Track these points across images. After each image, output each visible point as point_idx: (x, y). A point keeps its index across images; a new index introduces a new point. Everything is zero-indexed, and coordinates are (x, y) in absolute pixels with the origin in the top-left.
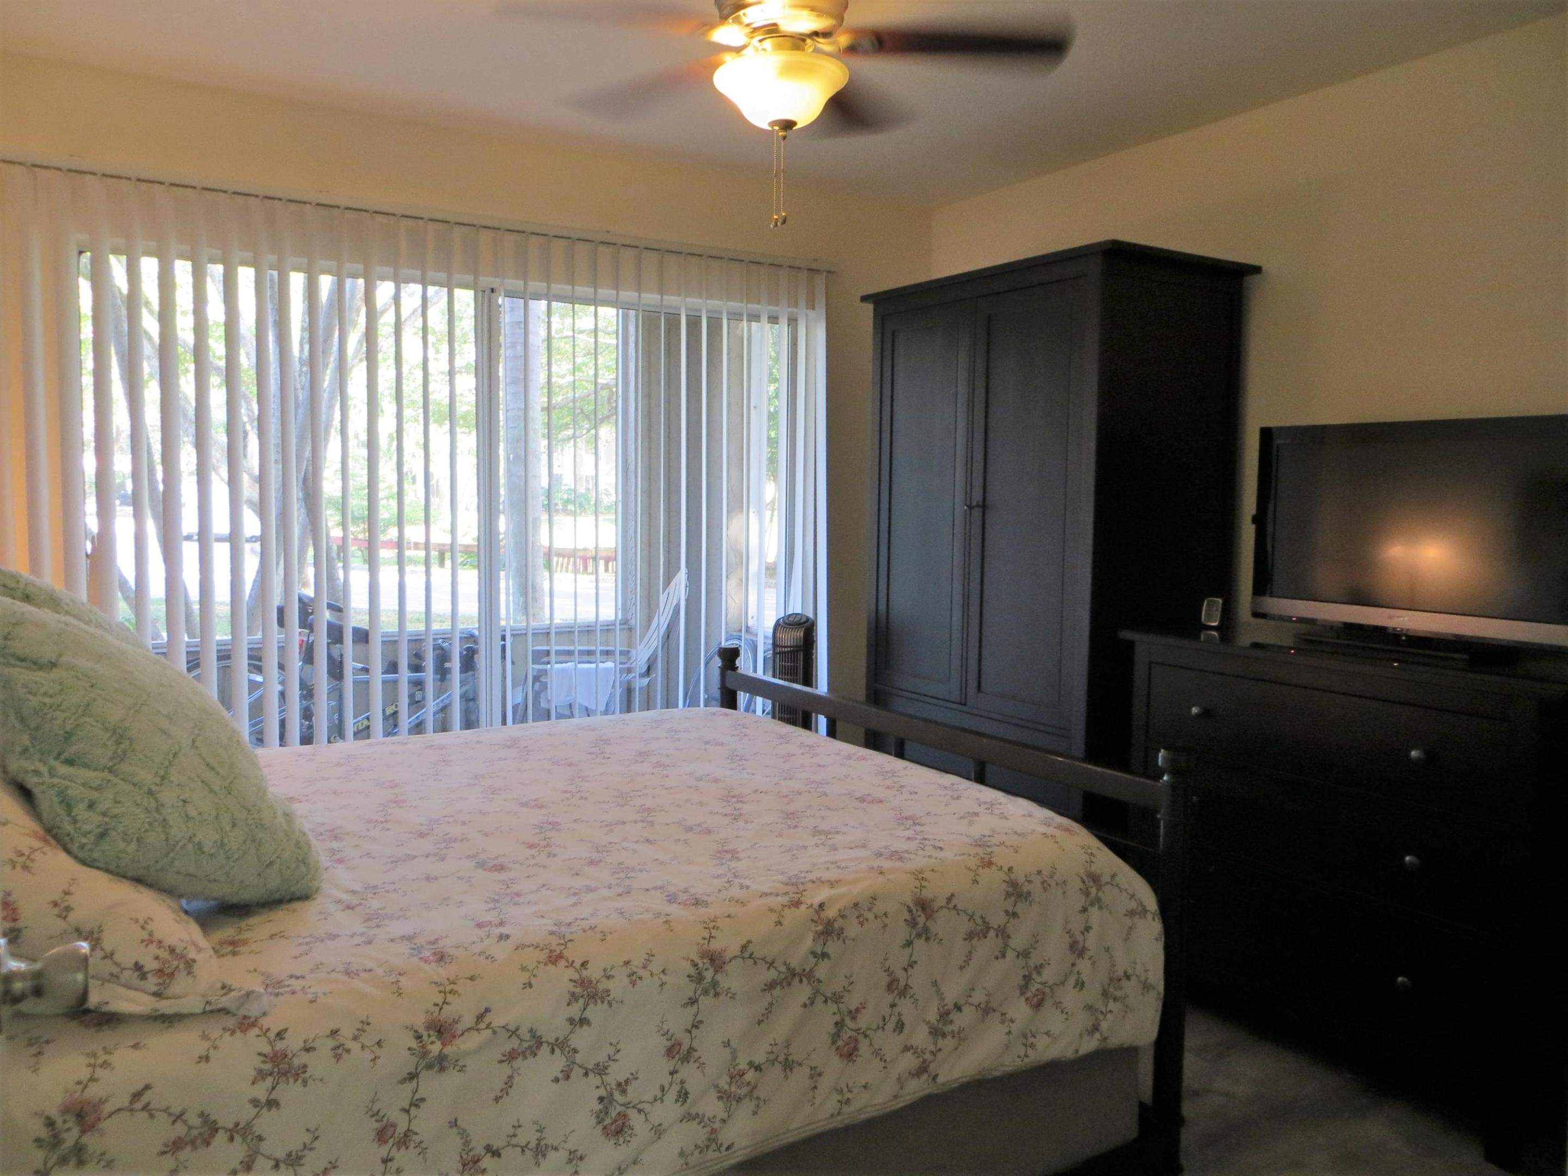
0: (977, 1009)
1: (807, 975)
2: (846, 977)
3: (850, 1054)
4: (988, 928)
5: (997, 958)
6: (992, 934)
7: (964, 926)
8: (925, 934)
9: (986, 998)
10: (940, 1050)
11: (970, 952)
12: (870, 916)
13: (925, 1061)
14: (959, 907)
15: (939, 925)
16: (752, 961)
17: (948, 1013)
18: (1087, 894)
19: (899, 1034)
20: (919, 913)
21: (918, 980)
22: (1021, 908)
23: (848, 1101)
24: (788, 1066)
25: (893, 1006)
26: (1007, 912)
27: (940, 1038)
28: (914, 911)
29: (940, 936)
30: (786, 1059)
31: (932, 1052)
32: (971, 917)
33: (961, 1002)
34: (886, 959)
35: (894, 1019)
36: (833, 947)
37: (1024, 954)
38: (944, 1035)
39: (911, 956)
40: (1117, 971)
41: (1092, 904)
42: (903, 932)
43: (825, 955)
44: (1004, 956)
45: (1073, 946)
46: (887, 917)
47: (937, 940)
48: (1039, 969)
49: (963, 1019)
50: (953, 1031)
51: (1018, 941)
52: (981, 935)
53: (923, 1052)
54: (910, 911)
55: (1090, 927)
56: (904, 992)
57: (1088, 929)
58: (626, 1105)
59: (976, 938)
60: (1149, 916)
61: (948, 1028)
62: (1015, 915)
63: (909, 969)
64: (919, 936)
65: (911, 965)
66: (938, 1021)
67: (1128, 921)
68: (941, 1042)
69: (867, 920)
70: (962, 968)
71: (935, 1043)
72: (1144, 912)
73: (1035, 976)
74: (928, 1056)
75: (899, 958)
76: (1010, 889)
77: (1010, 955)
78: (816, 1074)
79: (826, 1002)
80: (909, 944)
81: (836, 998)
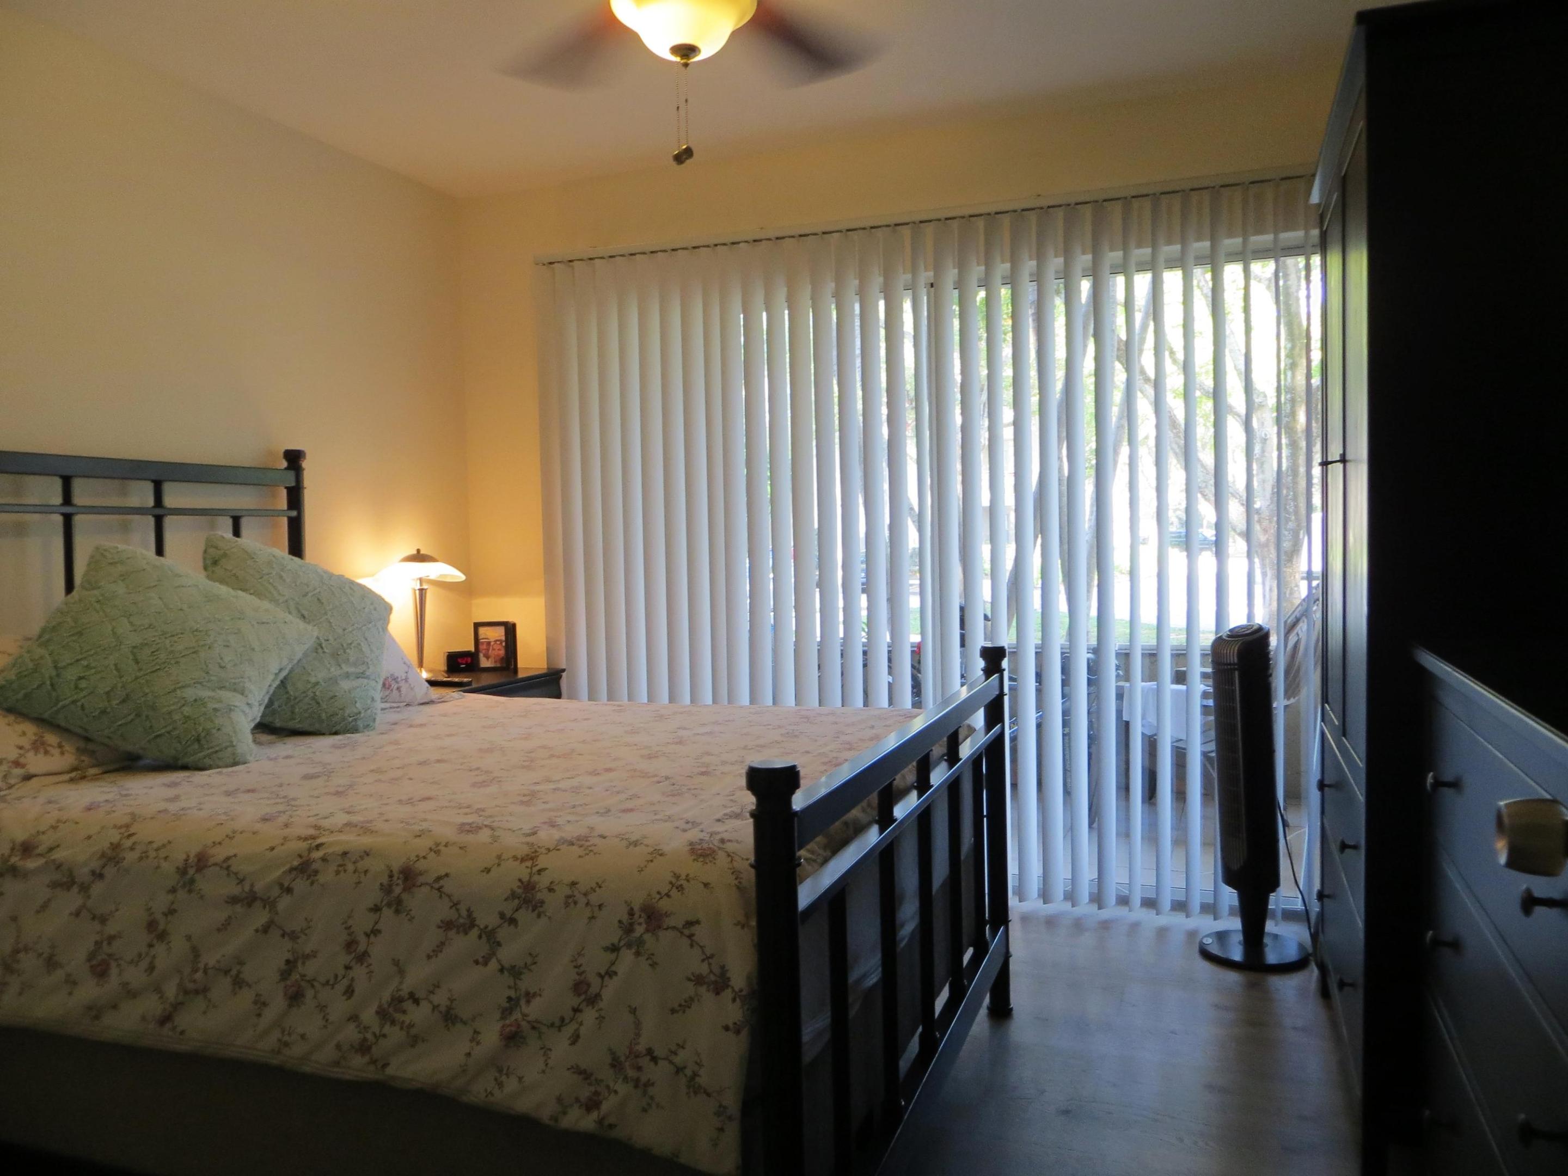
0: (433, 1010)
1: (269, 904)
2: (306, 919)
3: (295, 998)
4: (472, 925)
5: (477, 962)
6: (475, 932)
7: (443, 911)
8: (398, 906)
9: (448, 1003)
10: (384, 1036)
11: (443, 944)
12: (350, 867)
13: (365, 1040)
14: (444, 890)
15: (418, 900)
16: (226, 872)
17: (401, 1000)
18: (629, 929)
19: (347, 1000)
20: (400, 882)
21: (379, 950)
22: (524, 916)
23: (286, 1044)
24: (239, 983)
25: (348, 968)
26: (502, 915)
27: (388, 1024)
28: (395, 878)
29: (412, 913)
30: (237, 976)
31: (374, 1034)
32: (455, 905)
33: (420, 994)
34: (349, 917)
35: (345, 982)
36: (300, 885)
37: (515, 972)
38: (393, 1022)
39: (376, 923)
40: (638, 1044)
41: (629, 946)
42: (373, 896)
43: (289, 890)
44: (486, 964)
45: (580, 987)
46: (365, 875)
47: (409, 916)
48: (529, 997)
49: (418, 1015)
50: (403, 1022)
51: (509, 953)
52: (461, 929)
53: (366, 1028)
54: (391, 876)
55: (616, 973)
56: (362, 958)
57: (611, 974)
58: (110, 955)
59: (454, 931)
60: (728, 994)
61: (401, 1017)
62: (513, 921)
63: (372, 936)
64: (389, 905)
65: (375, 932)
66: (389, 1005)
67: (690, 989)
68: (387, 1029)
69: (345, 871)
70: (429, 957)
71: (382, 1026)
72: (720, 984)
73: (523, 1002)
74: (369, 1036)
75: (363, 922)
76: (520, 891)
77: (493, 965)
78: (261, 1003)
79: (283, 936)
80: (376, 909)
81: (293, 936)
